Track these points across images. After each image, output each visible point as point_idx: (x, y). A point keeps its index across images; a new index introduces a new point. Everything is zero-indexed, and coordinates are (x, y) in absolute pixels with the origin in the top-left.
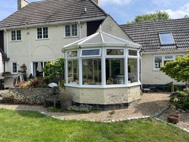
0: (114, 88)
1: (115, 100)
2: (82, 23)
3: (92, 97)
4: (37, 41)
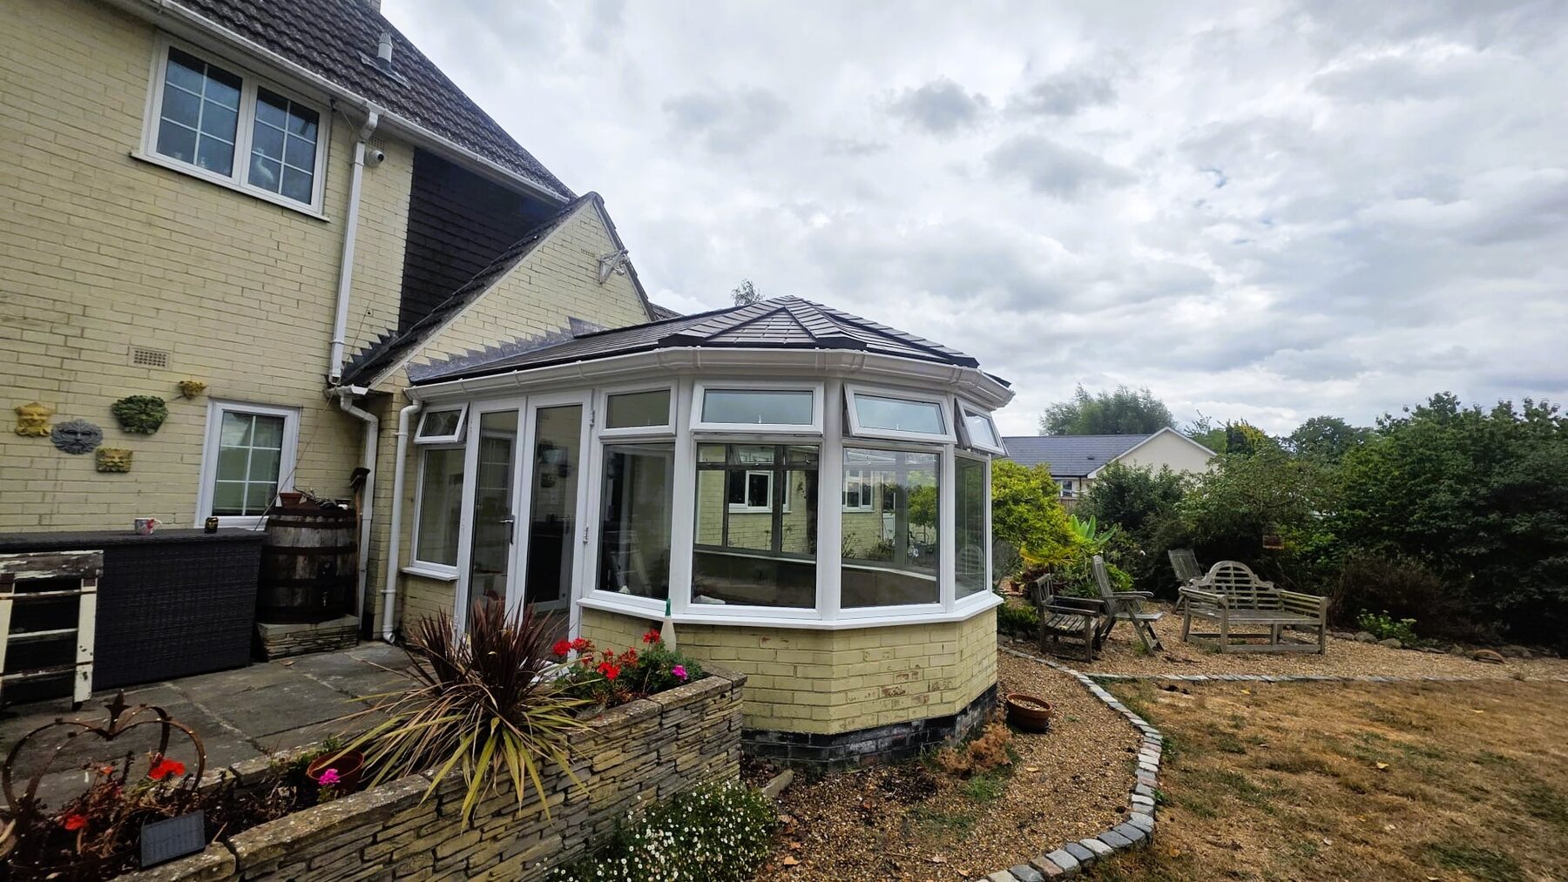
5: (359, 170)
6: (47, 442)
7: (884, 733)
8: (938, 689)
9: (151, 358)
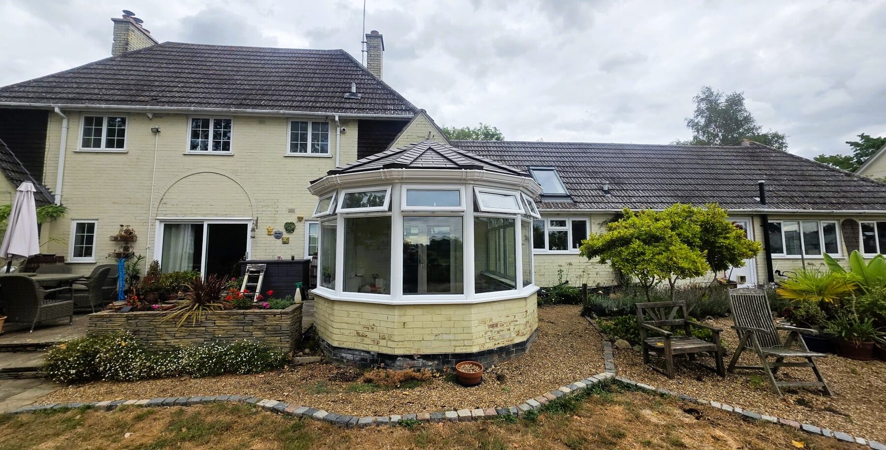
0: (494, 302)
1: (497, 336)
2: (344, 121)
3: (435, 332)
4: (187, 158)
5: (338, 136)
6: (273, 236)
7: (357, 353)
8: (385, 339)
9: (292, 211)
